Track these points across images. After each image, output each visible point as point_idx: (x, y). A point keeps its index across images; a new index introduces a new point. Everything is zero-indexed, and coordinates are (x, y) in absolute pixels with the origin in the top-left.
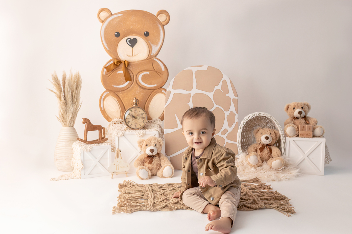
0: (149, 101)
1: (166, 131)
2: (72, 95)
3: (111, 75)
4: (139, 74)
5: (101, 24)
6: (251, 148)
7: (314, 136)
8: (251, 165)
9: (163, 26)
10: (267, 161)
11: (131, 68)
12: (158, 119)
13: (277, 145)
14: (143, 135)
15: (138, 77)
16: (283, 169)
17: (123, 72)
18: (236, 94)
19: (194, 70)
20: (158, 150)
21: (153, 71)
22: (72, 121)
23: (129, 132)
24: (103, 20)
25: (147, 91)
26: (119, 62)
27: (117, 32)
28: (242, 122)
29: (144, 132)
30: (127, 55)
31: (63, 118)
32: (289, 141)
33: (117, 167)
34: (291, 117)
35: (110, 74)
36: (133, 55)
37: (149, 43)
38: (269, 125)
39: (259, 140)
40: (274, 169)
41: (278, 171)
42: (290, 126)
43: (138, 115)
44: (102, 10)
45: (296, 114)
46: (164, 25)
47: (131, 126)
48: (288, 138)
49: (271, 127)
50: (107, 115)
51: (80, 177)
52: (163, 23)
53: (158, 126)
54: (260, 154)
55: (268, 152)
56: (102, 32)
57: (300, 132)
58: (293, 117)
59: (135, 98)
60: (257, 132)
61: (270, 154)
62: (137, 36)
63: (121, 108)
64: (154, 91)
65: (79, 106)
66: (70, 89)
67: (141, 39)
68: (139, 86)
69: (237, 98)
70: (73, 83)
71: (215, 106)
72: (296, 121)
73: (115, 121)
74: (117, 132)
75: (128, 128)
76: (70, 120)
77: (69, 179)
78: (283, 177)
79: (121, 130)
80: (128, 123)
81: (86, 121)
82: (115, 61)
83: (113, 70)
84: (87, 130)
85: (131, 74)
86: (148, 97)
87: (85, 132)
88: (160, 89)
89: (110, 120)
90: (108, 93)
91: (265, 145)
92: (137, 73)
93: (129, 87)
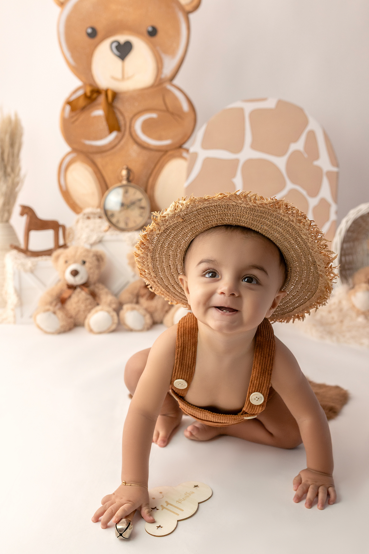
0: (156, 174)
2: (3, 159)
3: (79, 119)
4: (136, 117)
9: (187, 14)
11: (120, 104)
15: (135, 124)
17: (105, 112)
18: (334, 161)
19: (249, 108)
21: (165, 111)
22: (6, 212)
23: (111, 235)
24: (62, 1)
25: (153, 152)
26: (94, 92)
27: (91, 28)
28: (344, 221)
30: (112, 77)
35: (78, 117)
36: (125, 77)
37: (157, 51)
43: (131, 202)
46: (189, 13)
47: (117, 222)
50: (73, 199)
51: (14, 320)
52: (188, 8)
56: (60, 27)
62: (131, 36)
64: (166, 155)
65: (20, 180)
67: (141, 42)
68: (136, 142)
69: (335, 169)
70: (3, 134)
71: (290, 186)
73: (88, 214)
74: (88, 236)
75: (111, 228)
76: (1, 209)
79: (97, 231)
80: (111, 218)
81: (27, 211)
82: (88, 90)
83: (83, 109)
84: (28, 230)
85: (118, 118)
86: (153, 167)
87: (26, 233)
88: (178, 149)
89: (79, 210)
90: (75, 156)
92: (132, 116)
93: (116, 145)
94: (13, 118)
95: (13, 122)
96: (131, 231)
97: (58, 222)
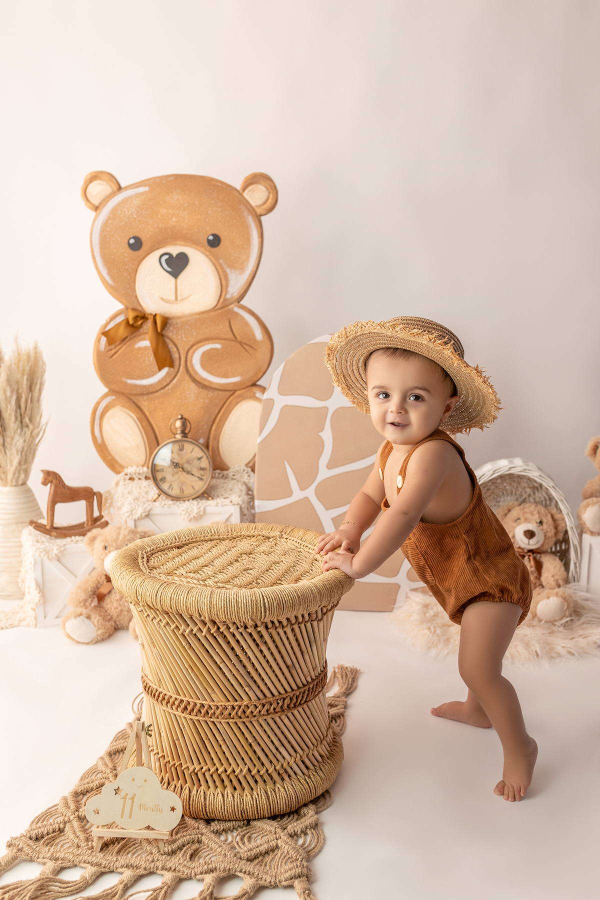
1: (262, 506)
3: (120, 352)
4: (194, 348)
5: (93, 214)
9: (258, 218)
11: (172, 332)
12: (245, 468)
13: (561, 547)
14: (200, 516)
15: (192, 357)
16: (569, 622)
17: (152, 343)
21: (232, 340)
22: (22, 472)
23: (162, 507)
24: (97, 204)
25: (216, 393)
26: (139, 319)
27: (134, 238)
29: (202, 509)
30: (162, 299)
32: (591, 546)
35: (117, 349)
36: (179, 298)
37: (220, 265)
40: (543, 622)
41: (554, 628)
42: (594, 504)
43: (188, 462)
44: (95, 177)
46: (261, 216)
47: (169, 489)
48: (586, 537)
50: (111, 455)
51: (34, 623)
52: (259, 211)
53: (244, 488)
56: (94, 237)
59: (180, 417)
60: (506, 515)
61: (536, 577)
62: (187, 246)
63: (148, 439)
64: (234, 396)
65: (41, 429)
66: (12, 391)
67: (200, 254)
68: (194, 380)
70: (19, 375)
73: (131, 474)
74: (132, 507)
75: (161, 496)
76: (17, 468)
77: (7, 628)
78: (563, 647)
79: (144, 500)
80: (161, 483)
81: (51, 477)
82: (131, 315)
83: (124, 339)
84: (53, 503)
85: (171, 350)
86: (217, 411)
87: (49, 507)
88: (250, 388)
89: (119, 469)
90: (113, 400)
91: (527, 553)
92: (189, 346)
93: (168, 384)
94: (32, 353)
95: (32, 358)
96: (189, 500)
97: (92, 489)
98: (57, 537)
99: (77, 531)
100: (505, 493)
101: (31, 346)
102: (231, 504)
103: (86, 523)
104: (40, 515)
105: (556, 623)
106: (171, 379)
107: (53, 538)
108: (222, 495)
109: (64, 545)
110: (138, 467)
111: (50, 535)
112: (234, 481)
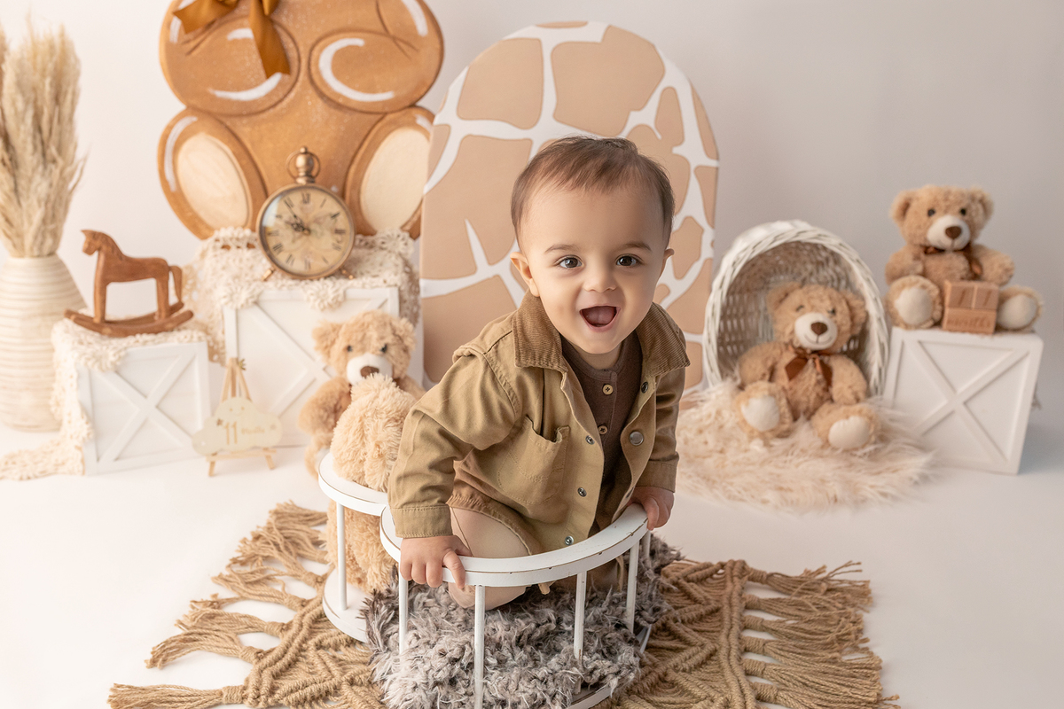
0: (362, 159)
1: (430, 288)
2: (38, 128)
3: (203, 46)
4: (322, 44)
6: (754, 364)
7: (999, 328)
8: (752, 431)
10: (813, 414)
11: (287, 17)
12: (400, 232)
14: (339, 303)
15: (318, 58)
16: (873, 452)
17: (254, 33)
18: (711, 147)
19: (551, 39)
20: (393, 368)
21: (380, 34)
22: (49, 235)
23: (278, 289)
25: (357, 115)
28: (728, 260)
29: (341, 292)
31: (7, 220)
32: (903, 344)
33: (231, 430)
34: (915, 245)
35: (198, 40)
38: (828, 272)
39: (788, 331)
41: (854, 460)
42: (911, 285)
43: (317, 221)
45: (936, 232)
47: (287, 261)
48: (898, 332)
49: (833, 280)
50: (192, 210)
51: (81, 468)
53: (400, 262)
54: (787, 387)
55: (818, 382)
57: (947, 311)
58: (921, 246)
59: (303, 150)
60: (781, 301)
61: (824, 389)
63: (250, 186)
64: (384, 121)
65: (76, 169)
66: (27, 102)
68: (322, 95)
69: (713, 163)
70: (37, 77)
72: (934, 263)
73: (224, 239)
74: (231, 289)
75: (276, 273)
76: (39, 229)
77: (36, 477)
78: (872, 487)
79: (248, 278)
80: (275, 253)
81: (99, 242)
83: (209, 26)
84: (104, 281)
85: (286, 46)
86: (357, 144)
87: (98, 289)
88: (407, 110)
89: (205, 232)
90: (195, 123)
91: (810, 355)
92: (313, 41)
93: (281, 101)
94: (57, 42)
95: (58, 51)
96: (318, 279)
97: (165, 262)
98: (111, 336)
99: (143, 326)
100: (777, 271)
101: (56, 32)
102: (385, 285)
103: (157, 314)
104: (81, 302)
105: (855, 452)
106: (285, 92)
107: (105, 337)
108: (368, 272)
109: (125, 348)
110: (235, 228)
111: (100, 332)
112: (385, 252)
